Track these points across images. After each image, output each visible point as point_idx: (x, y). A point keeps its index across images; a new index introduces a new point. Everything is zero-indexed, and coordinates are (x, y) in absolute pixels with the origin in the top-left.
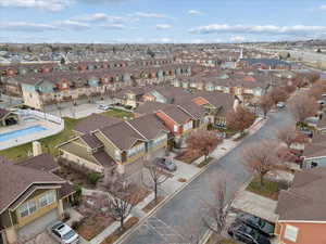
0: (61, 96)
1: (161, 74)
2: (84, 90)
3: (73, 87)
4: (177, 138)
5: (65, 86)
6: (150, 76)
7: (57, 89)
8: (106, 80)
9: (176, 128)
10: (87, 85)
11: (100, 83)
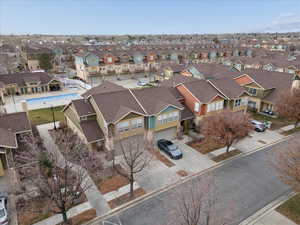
0: (105, 69)
1: (213, 55)
2: (129, 66)
3: (118, 62)
4: (198, 119)
5: (110, 60)
6: (200, 57)
7: (102, 63)
8: (152, 58)
9: (197, 107)
10: (132, 62)
11: (145, 60)
